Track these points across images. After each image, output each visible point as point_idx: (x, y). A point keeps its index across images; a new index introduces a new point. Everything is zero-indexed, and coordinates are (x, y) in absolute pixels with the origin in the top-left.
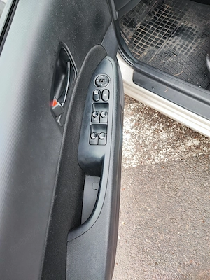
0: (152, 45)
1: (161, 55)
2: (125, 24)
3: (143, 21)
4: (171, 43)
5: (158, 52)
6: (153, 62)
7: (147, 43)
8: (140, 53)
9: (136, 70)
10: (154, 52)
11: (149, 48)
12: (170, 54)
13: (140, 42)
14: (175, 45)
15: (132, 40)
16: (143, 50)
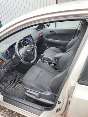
0: (12, 87)
1: (15, 90)
2: (4, 82)
3: (10, 80)
4: (18, 86)
5: (14, 89)
6: (12, 92)
7: (11, 87)
8: (8, 90)
9: (4, 96)
10: (13, 89)
11: (12, 88)
12: (17, 89)
13: (9, 86)
14: (19, 86)
15: (6, 86)
16: (9, 89)
